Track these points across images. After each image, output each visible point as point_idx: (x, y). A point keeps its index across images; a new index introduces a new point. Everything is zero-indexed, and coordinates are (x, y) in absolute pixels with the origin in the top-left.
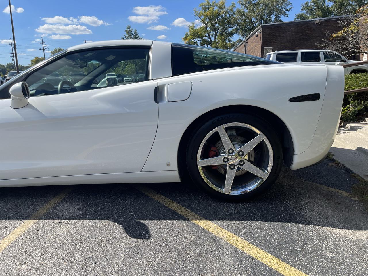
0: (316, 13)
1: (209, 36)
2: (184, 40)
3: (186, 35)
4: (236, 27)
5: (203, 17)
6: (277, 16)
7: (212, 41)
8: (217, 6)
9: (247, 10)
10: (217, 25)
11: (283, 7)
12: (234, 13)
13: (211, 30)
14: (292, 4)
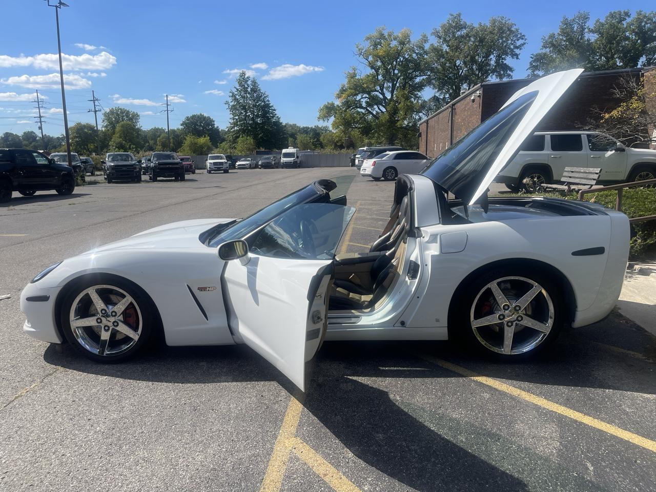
0: (568, 52)
1: (382, 90)
2: (339, 96)
3: (342, 88)
4: (429, 75)
5: (371, 58)
6: (499, 57)
7: (387, 99)
8: (395, 39)
9: (447, 46)
10: (396, 72)
11: (510, 42)
12: (425, 52)
13: (385, 79)
14: (526, 38)
